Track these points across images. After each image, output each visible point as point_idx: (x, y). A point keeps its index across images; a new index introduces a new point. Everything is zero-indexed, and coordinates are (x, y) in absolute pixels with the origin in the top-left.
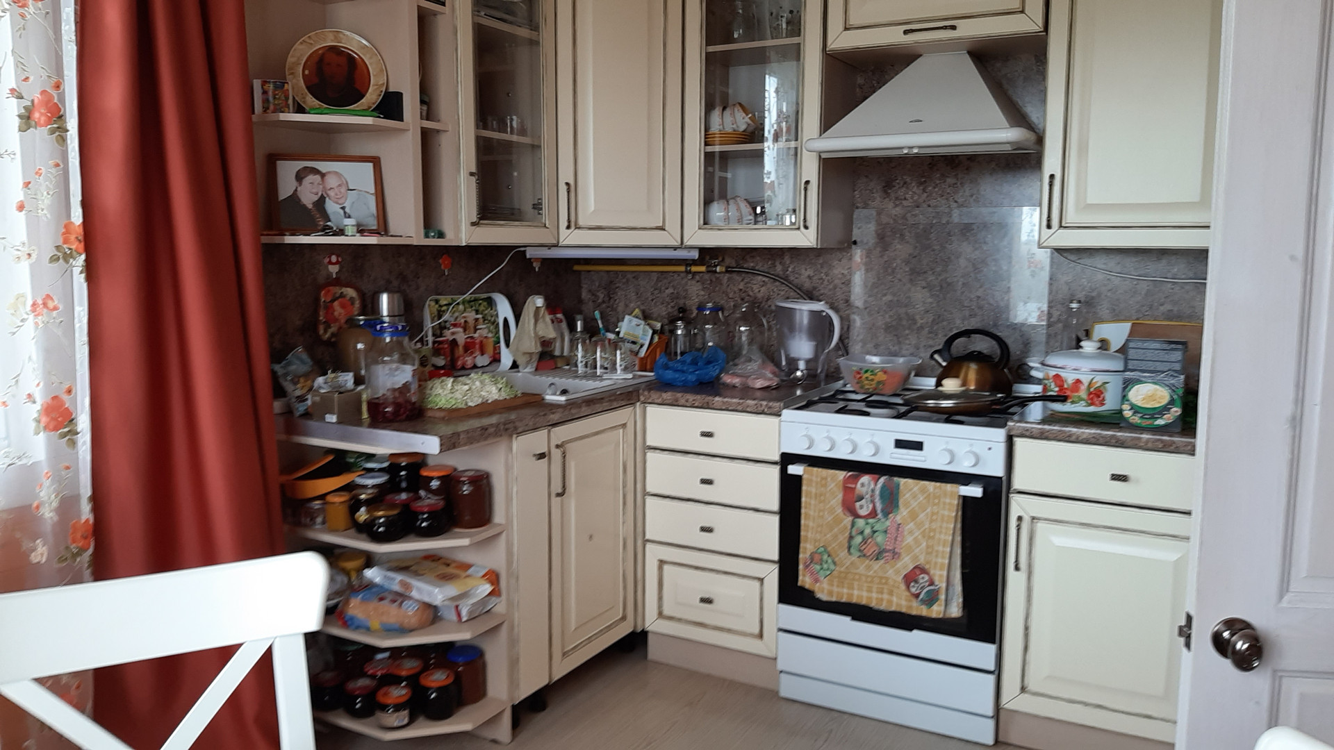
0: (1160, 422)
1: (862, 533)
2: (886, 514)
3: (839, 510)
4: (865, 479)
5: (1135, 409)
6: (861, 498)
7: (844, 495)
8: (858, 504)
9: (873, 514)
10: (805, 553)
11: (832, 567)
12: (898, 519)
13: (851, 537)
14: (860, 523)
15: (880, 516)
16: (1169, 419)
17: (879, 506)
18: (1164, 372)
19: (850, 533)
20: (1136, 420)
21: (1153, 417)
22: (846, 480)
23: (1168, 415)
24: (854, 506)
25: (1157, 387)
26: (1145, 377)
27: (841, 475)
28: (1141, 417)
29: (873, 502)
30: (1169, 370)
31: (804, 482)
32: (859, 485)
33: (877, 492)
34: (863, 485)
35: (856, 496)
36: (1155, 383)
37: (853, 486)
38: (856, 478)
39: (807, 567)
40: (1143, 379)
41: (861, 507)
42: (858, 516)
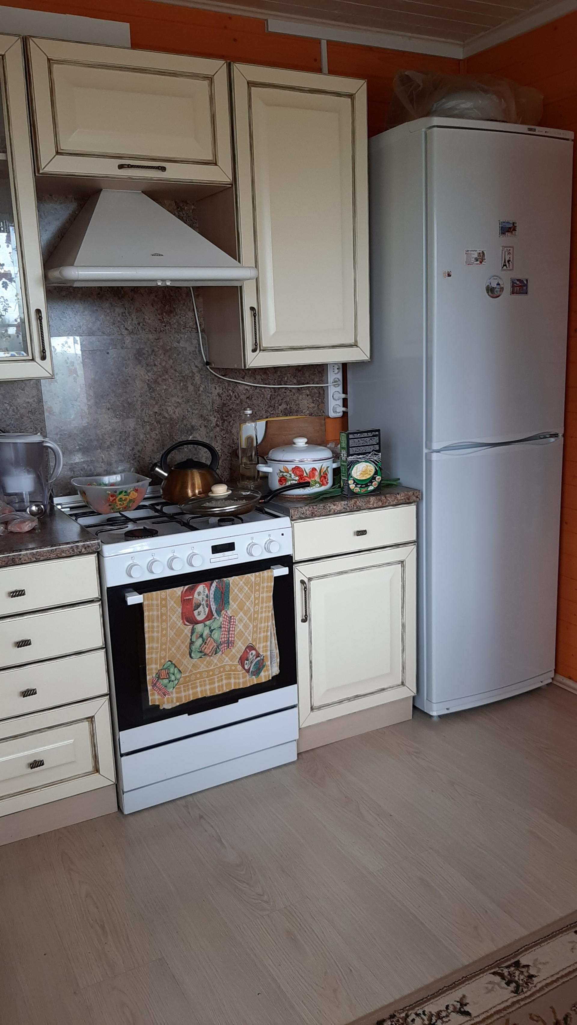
0: (371, 488)
1: (201, 636)
2: (219, 612)
3: (180, 623)
4: (201, 588)
5: (356, 482)
6: (198, 606)
7: (182, 609)
8: (196, 612)
9: (210, 616)
10: (152, 673)
11: (178, 676)
12: (230, 613)
13: (192, 643)
14: (199, 627)
15: (215, 615)
16: (375, 485)
17: (213, 607)
18: (369, 453)
19: (191, 640)
20: (357, 490)
21: (367, 486)
22: (183, 594)
23: (375, 482)
24: (193, 614)
25: (368, 464)
26: (360, 458)
27: (178, 591)
28: (361, 487)
29: (209, 606)
30: (373, 451)
31: (145, 609)
32: (196, 595)
33: (212, 596)
34: (199, 594)
35: (194, 605)
36: (366, 462)
37: (191, 597)
38: (192, 590)
39: (154, 685)
40: (360, 460)
41: (199, 614)
42: (198, 622)
